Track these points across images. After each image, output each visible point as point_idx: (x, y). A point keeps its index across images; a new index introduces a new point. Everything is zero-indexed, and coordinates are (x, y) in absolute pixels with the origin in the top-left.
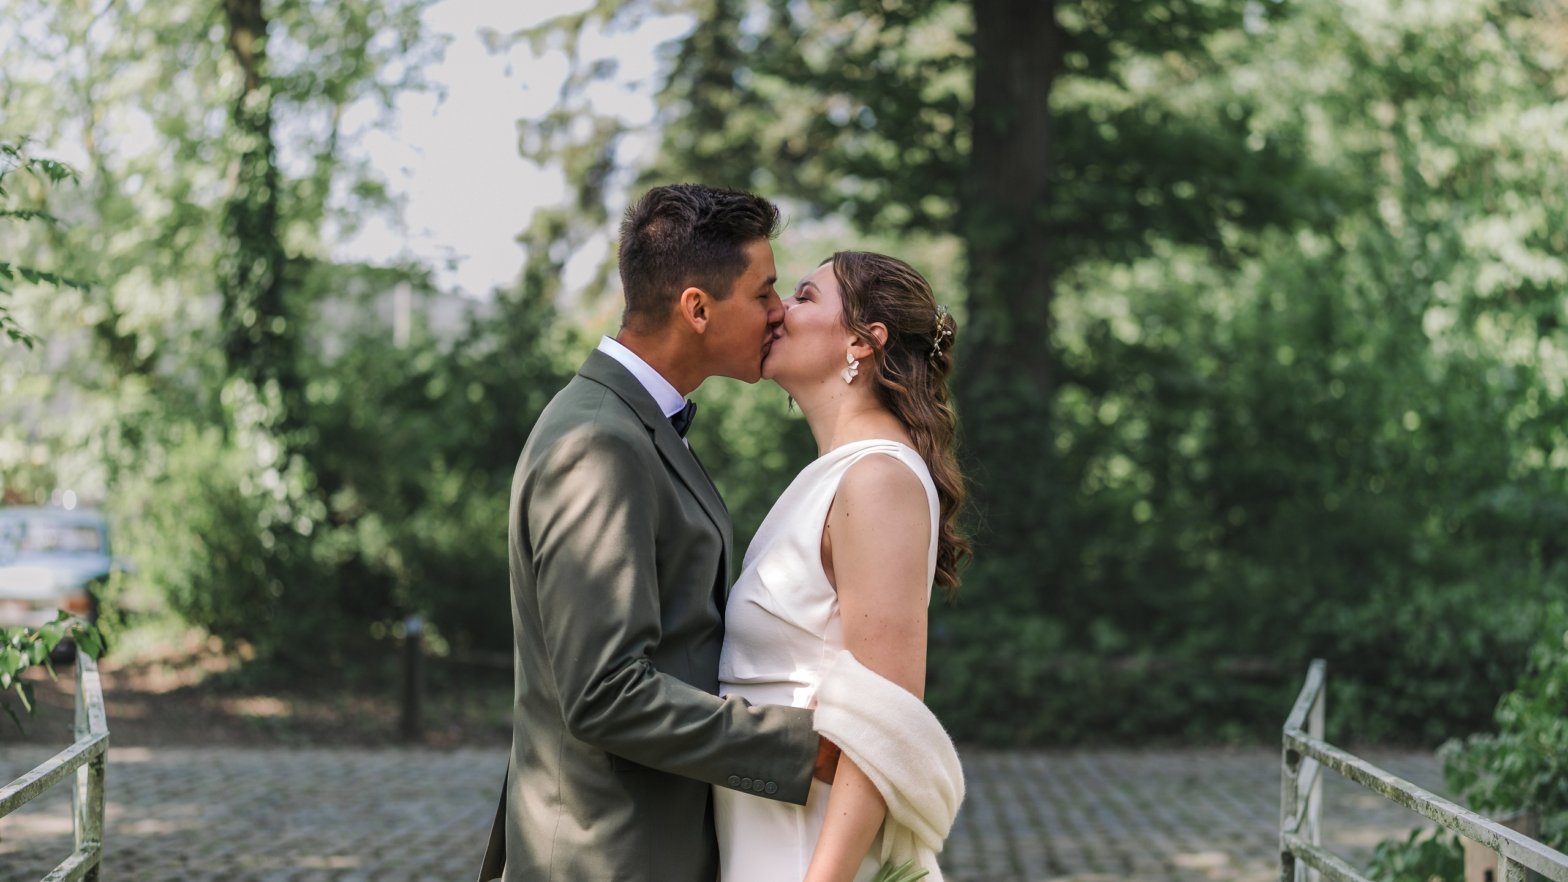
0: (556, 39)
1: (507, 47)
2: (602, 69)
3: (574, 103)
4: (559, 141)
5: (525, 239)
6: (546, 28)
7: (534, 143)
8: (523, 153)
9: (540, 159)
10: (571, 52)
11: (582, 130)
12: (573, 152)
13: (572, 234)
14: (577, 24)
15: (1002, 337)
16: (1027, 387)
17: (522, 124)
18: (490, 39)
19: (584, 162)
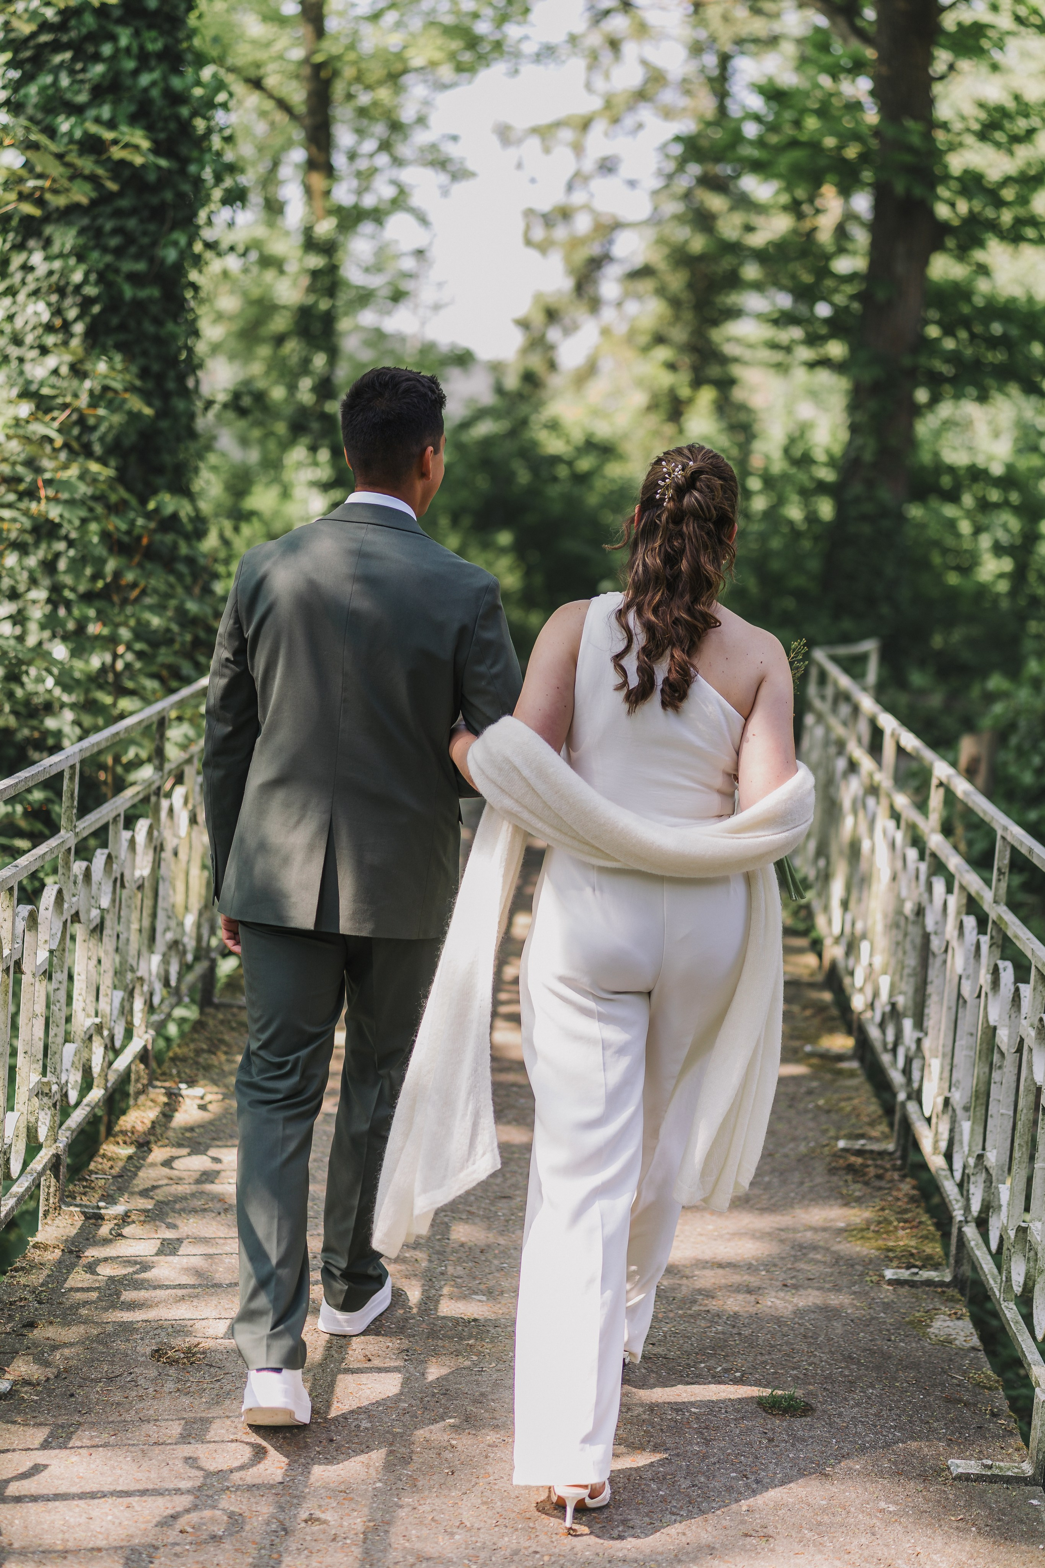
0: (567, 135)
1: (520, 141)
2: (607, 166)
3: (578, 198)
4: (560, 233)
5: (524, 324)
6: (558, 125)
7: (538, 233)
8: (528, 242)
9: (543, 248)
10: (578, 149)
11: (583, 224)
12: (575, 243)
13: (567, 321)
14: (585, 124)
15: (868, 456)
16: (885, 494)
17: (529, 213)
18: (505, 134)
19: (583, 254)
